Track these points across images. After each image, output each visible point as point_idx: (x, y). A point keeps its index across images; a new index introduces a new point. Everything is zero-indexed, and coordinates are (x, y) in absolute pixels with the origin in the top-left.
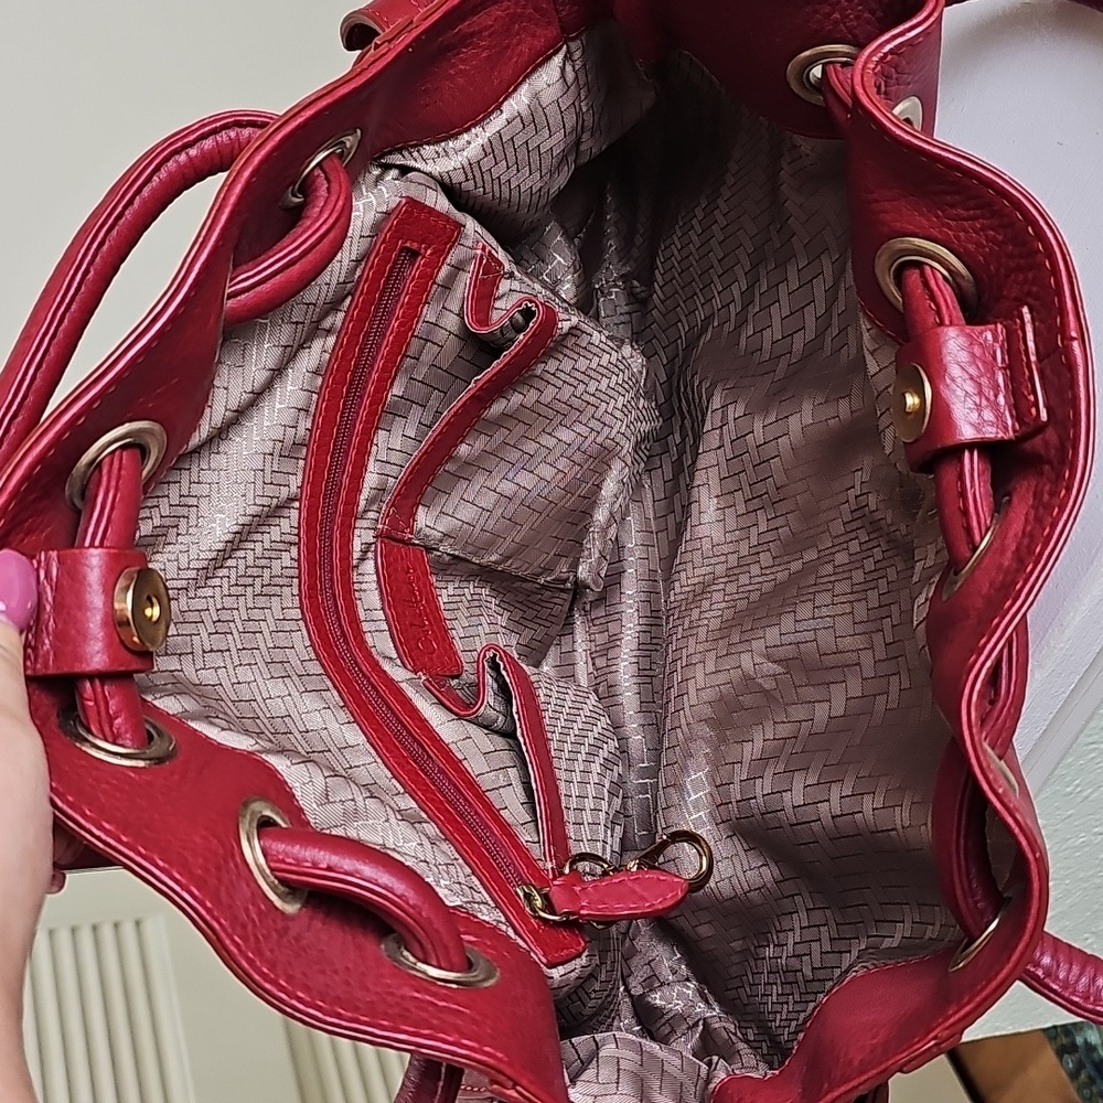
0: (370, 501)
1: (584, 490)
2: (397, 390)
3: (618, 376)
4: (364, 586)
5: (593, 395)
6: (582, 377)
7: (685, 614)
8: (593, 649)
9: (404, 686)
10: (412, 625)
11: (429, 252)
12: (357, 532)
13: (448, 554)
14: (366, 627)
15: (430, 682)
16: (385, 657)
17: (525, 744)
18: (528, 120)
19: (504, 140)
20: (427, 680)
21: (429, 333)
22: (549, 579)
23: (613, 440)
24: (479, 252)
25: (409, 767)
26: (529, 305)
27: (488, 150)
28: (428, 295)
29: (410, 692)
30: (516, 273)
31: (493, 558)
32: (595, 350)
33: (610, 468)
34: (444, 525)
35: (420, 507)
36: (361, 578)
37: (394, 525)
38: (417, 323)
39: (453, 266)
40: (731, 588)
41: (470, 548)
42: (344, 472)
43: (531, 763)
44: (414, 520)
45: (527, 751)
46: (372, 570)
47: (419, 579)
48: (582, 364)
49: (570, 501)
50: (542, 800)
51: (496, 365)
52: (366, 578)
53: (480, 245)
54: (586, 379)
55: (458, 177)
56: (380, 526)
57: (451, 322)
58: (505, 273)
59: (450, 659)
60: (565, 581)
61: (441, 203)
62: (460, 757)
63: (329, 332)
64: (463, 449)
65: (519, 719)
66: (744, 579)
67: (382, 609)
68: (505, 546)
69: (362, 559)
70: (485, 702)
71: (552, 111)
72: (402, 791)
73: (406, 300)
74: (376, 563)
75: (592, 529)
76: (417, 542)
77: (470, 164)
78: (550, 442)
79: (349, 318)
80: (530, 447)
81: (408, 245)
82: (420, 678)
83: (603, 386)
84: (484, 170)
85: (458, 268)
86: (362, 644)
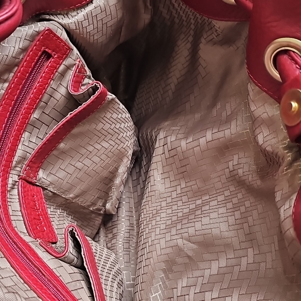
0: (18, 162)
1: (111, 169)
2: (36, 115)
3: (128, 123)
4: (12, 200)
5: (118, 129)
6: (114, 121)
7: (149, 223)
8: (107, 240)
9: (30, 244)
10: (34, 219)
11: (56, 56)
12: (11, 175)
13: (51, 192)
14: (12, 218)
15: (42, 243)
16: (21, 232)
17: (88, 268)
18: (103, 9)
19: (93, 15)
20: (41, 242)
21: (53, 93)
22: (94, 208)
23: (124, 148)
24: (77, 62)
25: (33, 278)
26: (97, 84)
27: (87, 17)
28: (53, 76)
29: (33, 246)
30: (92, 77)
31: (71, 196)
32: (120, 111)
33: (122, 161)
34: (50, 179)
35: (41, 169)
36: (11, 197)
37: (28, 175)
38: (47, 87)
39: (66, 66)
40: (169, 211)
41: (62, 190)
42: (7, 146)
43: (91, 277)
44: (37, 174)
45: (89, 272)
46: (17, 194)
47: (38, 200)
48: (115, 116)
49: (105, 174)
50: (97, 294)
51: (80, 108)
52: (13, 197)
53: (78, 60)
54: (116, 122)
55: (73, 27)
56: (21, 174)
57: (62, 91)
58: (87, 76)
59: (52, 235)
60: (100, 210)
61: (64, 36)
62: (58, 275)
63: (5, 81)
64: (62, 145)
65: (85, 258)
66: (175, 207)
67: (21, 211)
68: (76, 191)
69: (13, 188)
70: (69, 251)
71: (113, 8)
72: (29, 289)
73: (44, 75)
74: (18, 190)
75: (113, 187)
76: (38, 184)
77: (78, 22)
78: (98, 147)
79: (15, 76)
80: (91, 148)
81: (47, 50)
82: (38, 241)
83: (122, 126)
84: (84, 26)
85: (68, 68)
86: (10, 224)
